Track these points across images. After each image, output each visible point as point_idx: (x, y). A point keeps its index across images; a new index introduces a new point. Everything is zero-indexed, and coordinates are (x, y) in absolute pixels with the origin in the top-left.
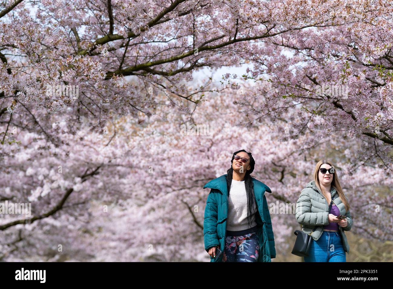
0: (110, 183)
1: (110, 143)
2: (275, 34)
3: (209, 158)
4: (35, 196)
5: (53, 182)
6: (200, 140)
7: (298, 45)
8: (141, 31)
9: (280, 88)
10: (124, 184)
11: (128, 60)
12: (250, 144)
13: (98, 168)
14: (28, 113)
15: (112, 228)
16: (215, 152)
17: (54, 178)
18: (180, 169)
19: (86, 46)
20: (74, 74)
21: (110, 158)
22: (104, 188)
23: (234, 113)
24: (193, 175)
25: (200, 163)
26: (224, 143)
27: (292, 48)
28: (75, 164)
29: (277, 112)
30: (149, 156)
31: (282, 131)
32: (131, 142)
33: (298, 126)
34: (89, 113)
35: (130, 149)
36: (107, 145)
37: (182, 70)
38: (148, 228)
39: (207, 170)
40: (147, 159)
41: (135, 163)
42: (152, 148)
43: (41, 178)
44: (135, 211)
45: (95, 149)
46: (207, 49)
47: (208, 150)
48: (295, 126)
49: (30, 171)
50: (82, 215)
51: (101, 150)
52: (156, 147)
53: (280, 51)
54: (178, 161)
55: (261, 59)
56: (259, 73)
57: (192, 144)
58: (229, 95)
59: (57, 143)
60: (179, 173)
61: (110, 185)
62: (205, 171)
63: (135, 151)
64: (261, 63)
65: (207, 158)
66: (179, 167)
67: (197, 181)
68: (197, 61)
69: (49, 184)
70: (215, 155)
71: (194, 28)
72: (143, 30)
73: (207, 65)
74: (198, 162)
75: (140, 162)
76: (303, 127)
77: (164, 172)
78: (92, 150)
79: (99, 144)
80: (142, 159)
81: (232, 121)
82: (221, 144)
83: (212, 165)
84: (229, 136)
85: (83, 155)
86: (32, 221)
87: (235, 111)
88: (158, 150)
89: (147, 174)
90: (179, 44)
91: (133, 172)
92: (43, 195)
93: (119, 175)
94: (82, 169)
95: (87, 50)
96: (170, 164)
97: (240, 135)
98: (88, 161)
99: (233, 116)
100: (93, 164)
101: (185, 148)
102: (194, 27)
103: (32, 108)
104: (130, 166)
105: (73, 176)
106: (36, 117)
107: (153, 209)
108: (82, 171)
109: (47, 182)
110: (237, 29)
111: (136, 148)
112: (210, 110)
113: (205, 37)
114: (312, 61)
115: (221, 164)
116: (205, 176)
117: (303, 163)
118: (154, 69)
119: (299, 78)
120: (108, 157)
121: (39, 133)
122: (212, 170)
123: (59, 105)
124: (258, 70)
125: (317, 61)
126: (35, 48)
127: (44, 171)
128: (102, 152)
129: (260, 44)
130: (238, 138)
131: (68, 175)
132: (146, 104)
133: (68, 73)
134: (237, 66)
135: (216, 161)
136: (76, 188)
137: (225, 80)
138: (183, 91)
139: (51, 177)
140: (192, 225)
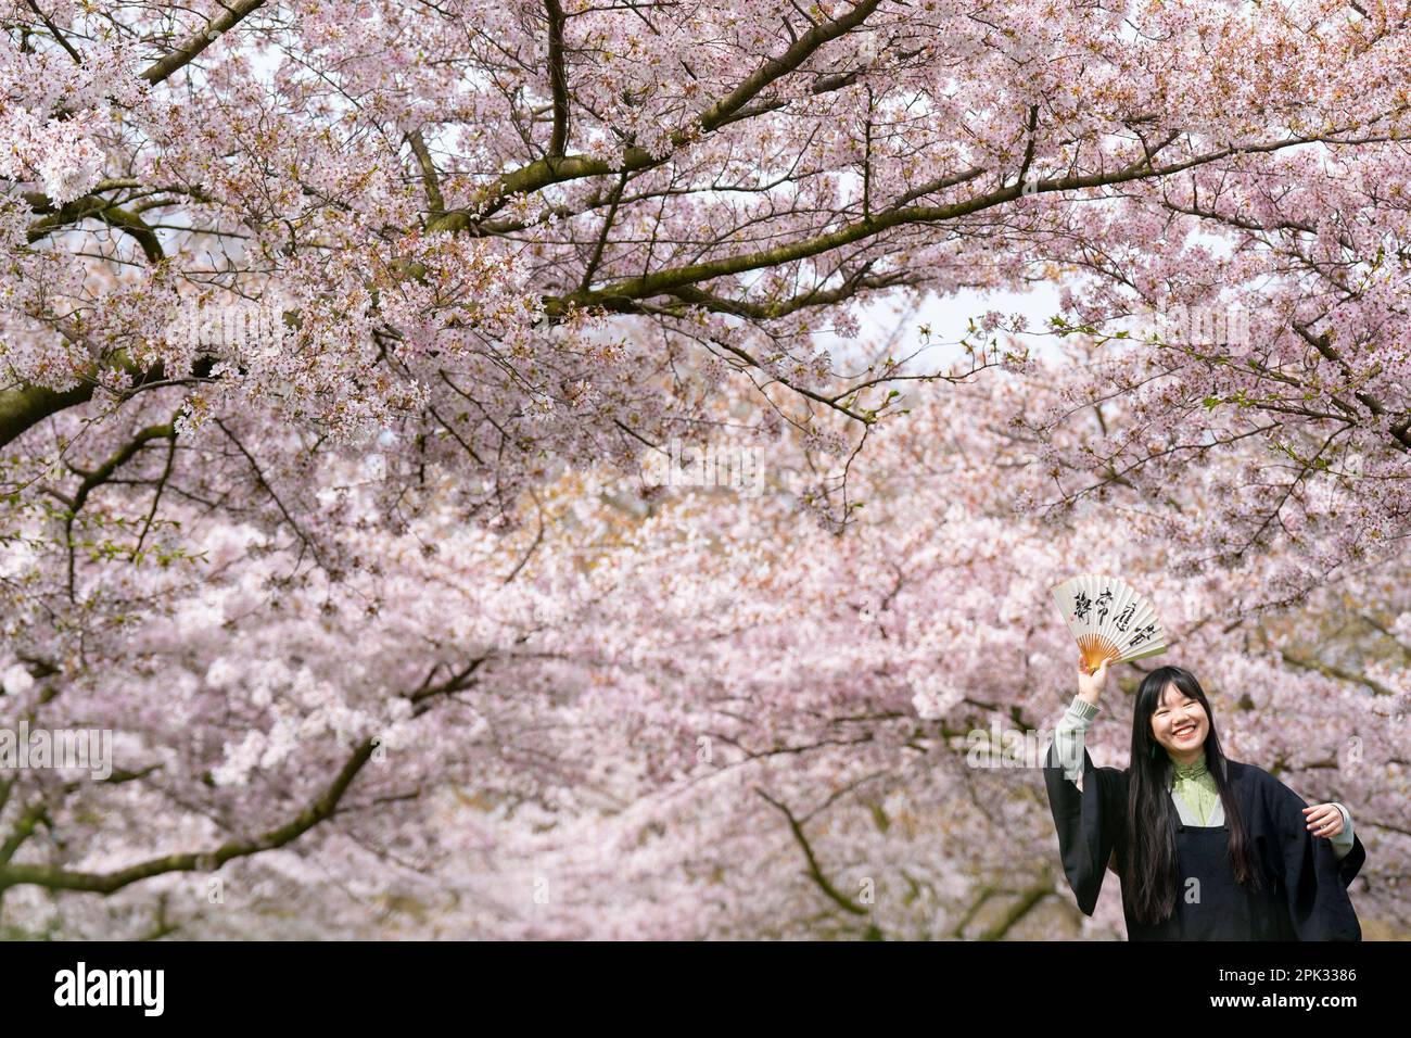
0: (515, 720)
1: (522, 572)
2: (1174, 169)
3: (885, 637)
4: (237, 763)
5: (305, 713)
6: (856, 566)
7: (1254, 213)
8: (674, 143)
9: (1188, 371)
10: (566, 727)
11: (613, 255)
12: (1042, 583)
13: (475, 664)
14: (232, 449)
15: (497, 894)
16: (911, 614)
17: (309, 699)
18: (778, 672)
19: (469, 197)
20: (426, 300)
21: (521, 627)
22: (494, 741)
23: (982, 470)
24: (824, 698)
25: (855, 653)
26: (941, 580)
27: (1231, 222)
28: (389, 649)
29: (1166, 465)
30: (665, 623)
31: (1179, 539)
32: (601, 570)
33: (1245, 519)
34: (462, 451)
35: (599, 594)
36: (510, 579)
37: (815, 300)
38: (638, 896)
39: (879, 682)
40: (657, 633)
41: (611, 650)
42: (680, 592)
43: (260, 697)
44: (592, 833)
45: (463, 592)
46: (913, 218)
47: (885, 607)
48: (1231, 517)
49: (221, 672)
50: (403, 842)
51: (488, 598)
52: (693, 587)
53: (1184, 233)
54: (768, 644)
55: (1117, 260)
56: (1109, 314)
57: (826, 580)
58: (964, 400)
59: (335, 566)
60: (773, 689)
61: (514, 729)
62: (868, 683)
63: (614, 602)
64: (1114, 275)
65: (878, 634)
66: (775, 666)
67: (838, 721)
68: (868, 266)
69: (291, 721)
70: (912, 626)
71: (869, 140)
72: (681, 141)
73: (904, 283)
74: (845, 649)
75: (630, 646)
76: (1261, 521)
77: (720, 685)
78: (455, 594)
79: (480, 574)
80: (637, 635)
81: (972, 499)
82: (931, 582)
83: (897, 660)
84: (964, 555)
85: (422, 613)
86: (220, 859)
87: (984, 462)
88: (701, 599)
89: (651, 692)
90: (807, 200)
91: (598, 683)
92: (269, 761)
93: (552, 693)
94: (413, 667)
95: (471, 212)
96: (738, 653)
97: (1004, 549)
98: (438, 637)
99: (975, 480)
100: (455, 648)
101: (798, 595)
102: (868, 134)
103: (248, 432)
104: (595, 660)
105: (382, 691)
106: (262, 464)
107: (657, 828)
108: (414, 676)
109: (284, 712)
110: (1031, 144)
111: (620, 590)
112: (892, 455)
113: (908, 174)
114: (1301, 274)
115: (932, 659)
116: (868, 701)
117: (1240, 662)
118: (709, 291)
119: (1264, 334)
120: (512, 624)
121: (269, 524)
122: (900, 681)
123: (368, 413)
124: (1105, 303)
125: (1323, 274)
126: (283, 198)
127: (272, 671)
128: (491, 605)
129: (1112, 205)
130: (999, 563)
131: (363, 688)
132: (674, 424)
133: (404, 295)
134: (1014, 289)
135: (916, 644)
136: (389, 737)
137: (977, 336)
138: (821, 373)
139: (300, 694)
140: (804, 887)
